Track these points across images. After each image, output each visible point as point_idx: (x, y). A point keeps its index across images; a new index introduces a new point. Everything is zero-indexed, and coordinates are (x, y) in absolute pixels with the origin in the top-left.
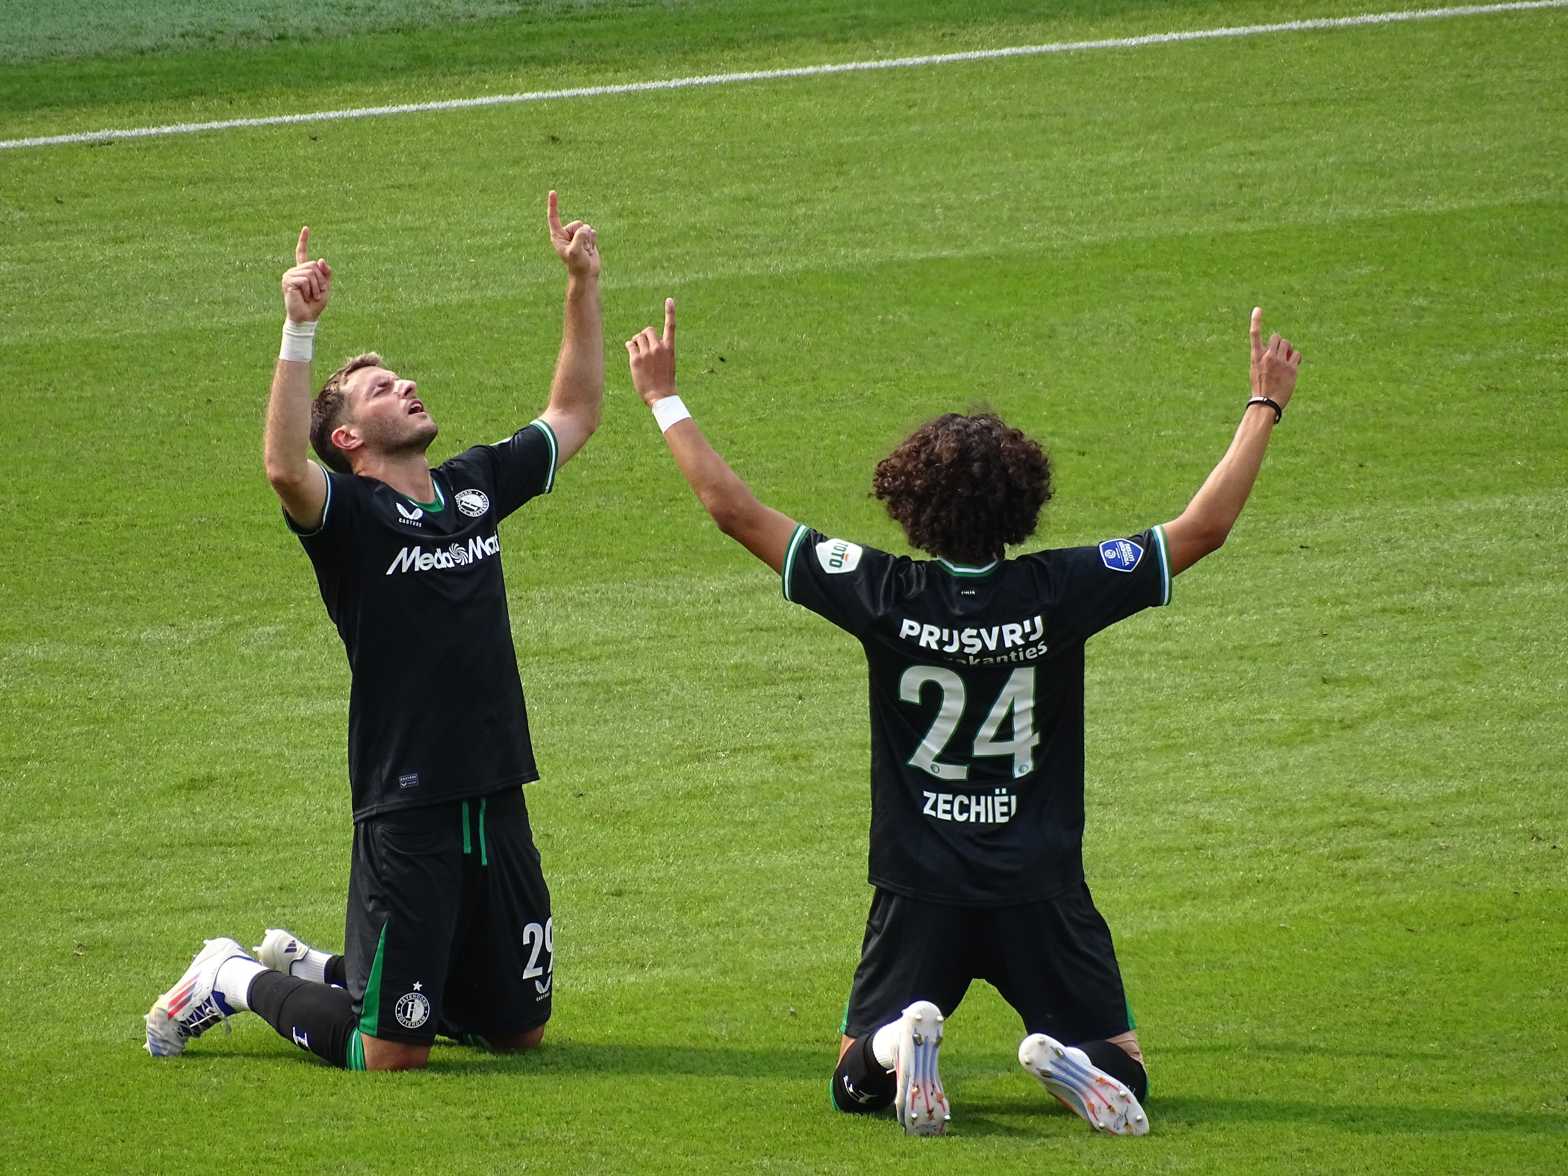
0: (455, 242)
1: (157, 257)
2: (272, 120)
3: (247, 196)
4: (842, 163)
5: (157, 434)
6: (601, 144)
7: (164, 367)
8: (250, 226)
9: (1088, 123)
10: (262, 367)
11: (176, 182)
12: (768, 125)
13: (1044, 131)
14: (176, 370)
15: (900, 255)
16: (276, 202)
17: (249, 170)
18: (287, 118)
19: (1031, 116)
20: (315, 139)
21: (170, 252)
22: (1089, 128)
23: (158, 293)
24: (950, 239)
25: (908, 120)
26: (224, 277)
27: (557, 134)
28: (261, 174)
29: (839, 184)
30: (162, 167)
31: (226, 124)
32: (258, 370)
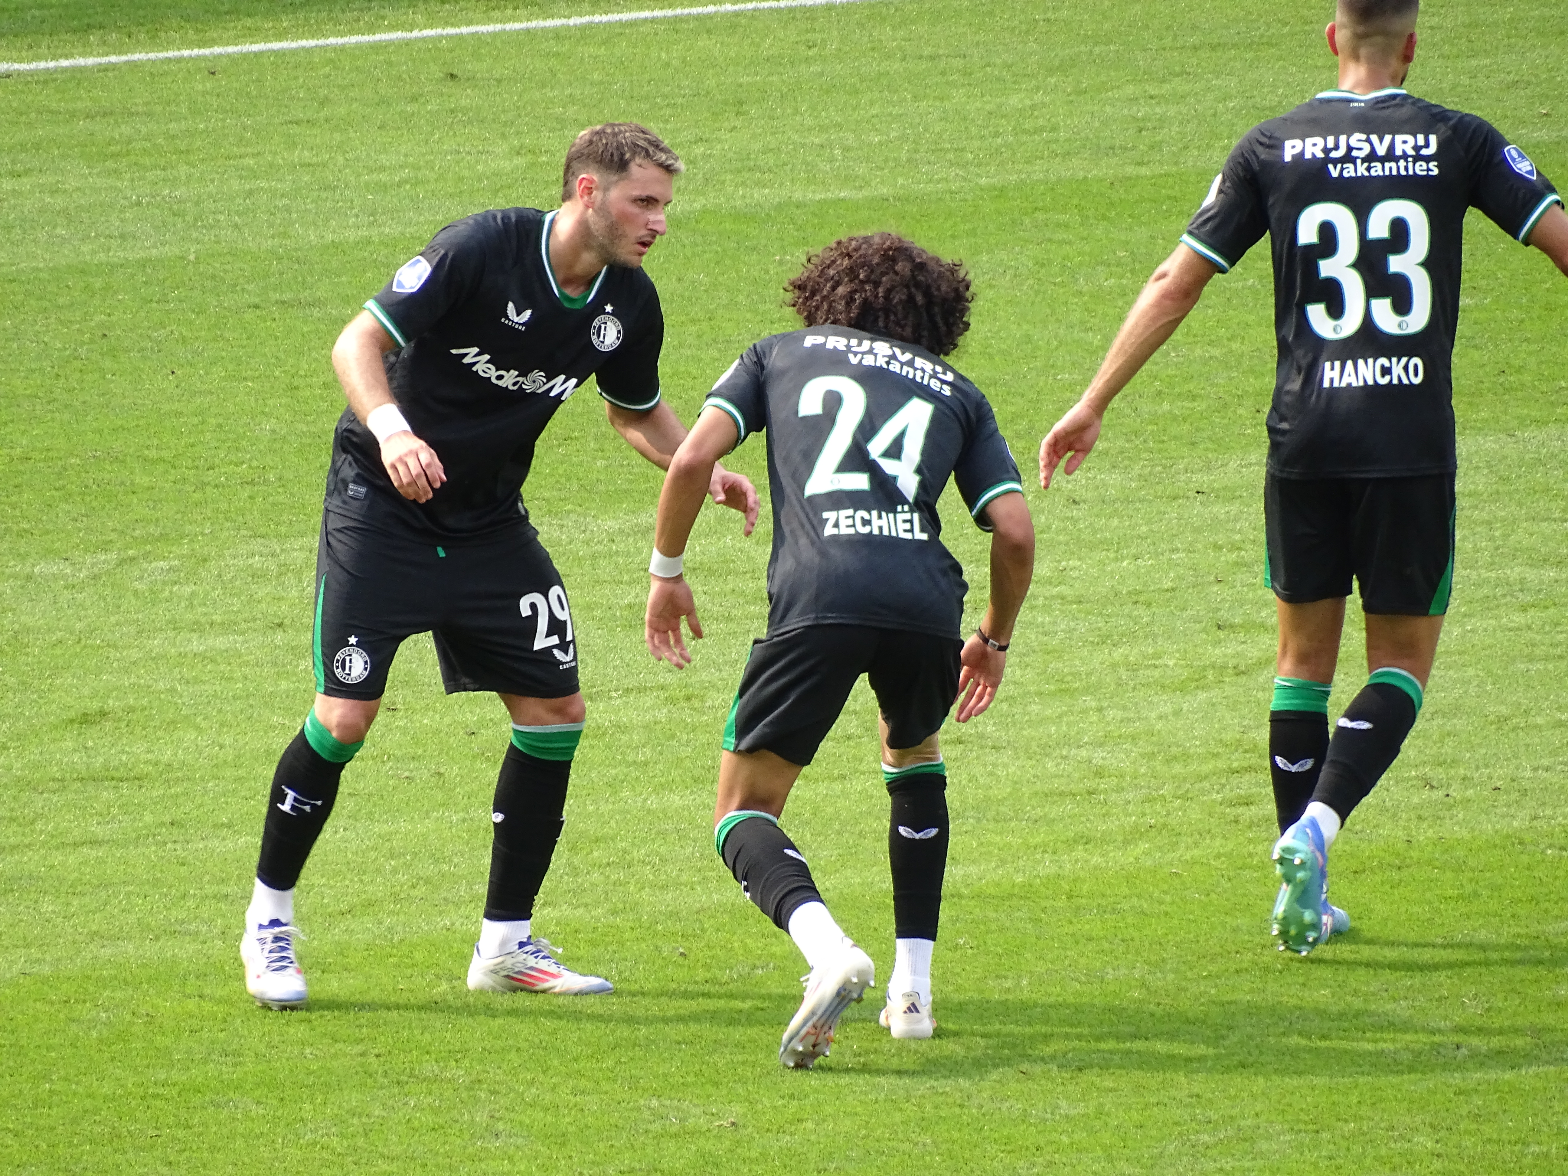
0: (352, 178)
1: (54, 192)
2: (171, 54)
3: (144, 130)
4: (741, 103)
5: (53, 367)
6: (499, 81)
7: (61, 301)
8: (147, 161)
9: (988, 65)
10: (158, 302)
11: (73, 115)
12: (668, 65)
13: (943, 73)
14: (72, 304)
15: (798, 195)
16: (174, 137)
17: (146, 104)
18: (186, 53)
19: (932, 58)
20: (213, 73)
21: (67, 186)
22: (988, 69)
23: (55, 227)
24: (848, 180)
25: (807, 60)
26: (121, 212)
27: (455, 72)
28: (158, 109)
29: (738, 124)
30: (60, 100)
31: (124, 58)
32: (154, 305)
